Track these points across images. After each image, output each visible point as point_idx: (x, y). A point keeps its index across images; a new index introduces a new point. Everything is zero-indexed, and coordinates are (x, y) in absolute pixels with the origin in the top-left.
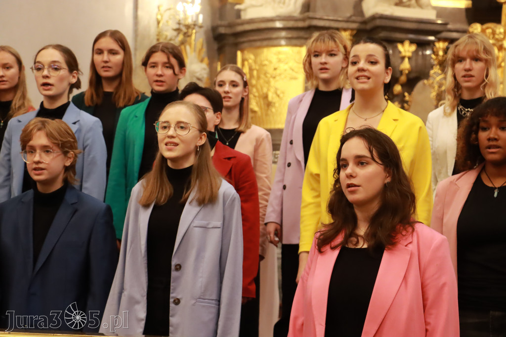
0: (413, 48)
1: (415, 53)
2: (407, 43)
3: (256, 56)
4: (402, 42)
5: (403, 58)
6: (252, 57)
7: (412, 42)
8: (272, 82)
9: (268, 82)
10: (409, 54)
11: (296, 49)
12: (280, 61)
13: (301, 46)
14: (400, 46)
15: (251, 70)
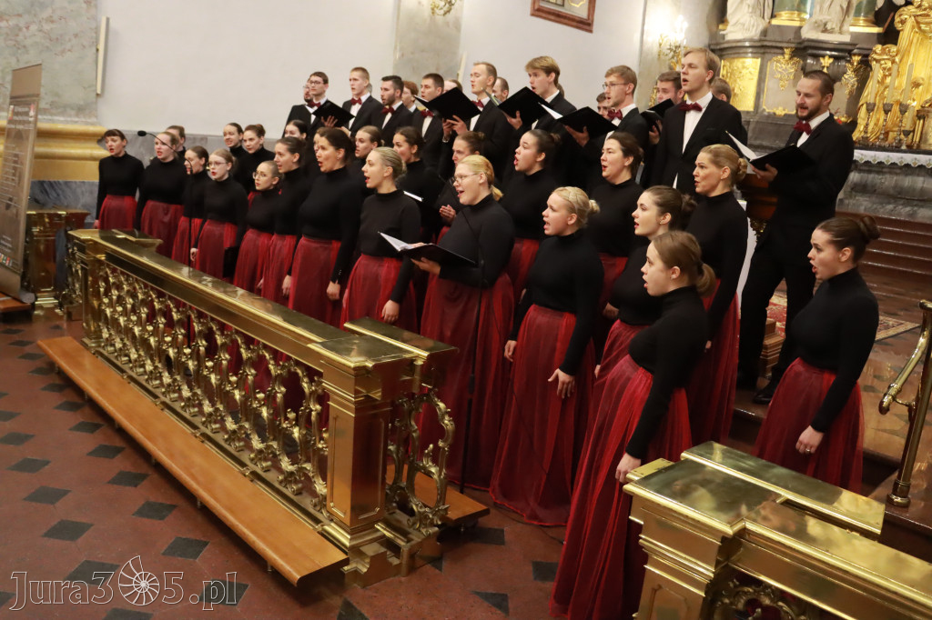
0: (831, 60)
1: (833, 63)
2: (827, 58)
3: (731, 63)
4: (823, 56)
5: (824, 67)
6: (728, 64)
7: (831, 56)
8: (738, 80)
9: (735, 81)
10: (827, 65)
11: (755, 60)
12: (744, 67)
13: (757, 58)
14: (822, 60)
15: (727, 72)
